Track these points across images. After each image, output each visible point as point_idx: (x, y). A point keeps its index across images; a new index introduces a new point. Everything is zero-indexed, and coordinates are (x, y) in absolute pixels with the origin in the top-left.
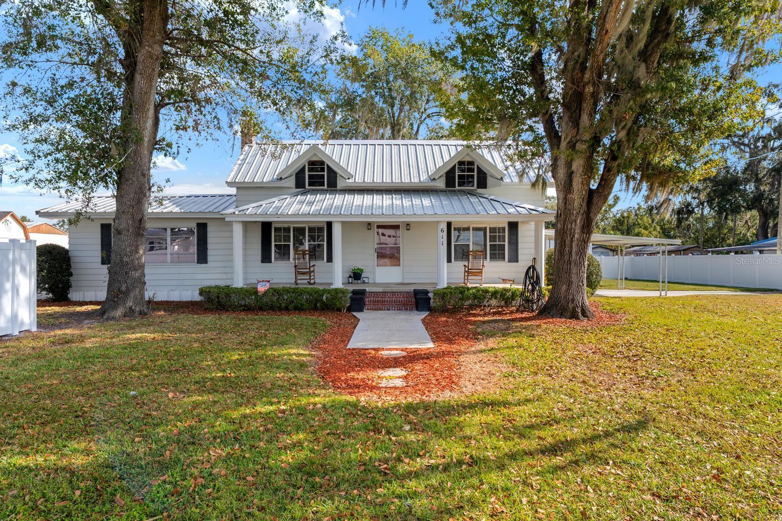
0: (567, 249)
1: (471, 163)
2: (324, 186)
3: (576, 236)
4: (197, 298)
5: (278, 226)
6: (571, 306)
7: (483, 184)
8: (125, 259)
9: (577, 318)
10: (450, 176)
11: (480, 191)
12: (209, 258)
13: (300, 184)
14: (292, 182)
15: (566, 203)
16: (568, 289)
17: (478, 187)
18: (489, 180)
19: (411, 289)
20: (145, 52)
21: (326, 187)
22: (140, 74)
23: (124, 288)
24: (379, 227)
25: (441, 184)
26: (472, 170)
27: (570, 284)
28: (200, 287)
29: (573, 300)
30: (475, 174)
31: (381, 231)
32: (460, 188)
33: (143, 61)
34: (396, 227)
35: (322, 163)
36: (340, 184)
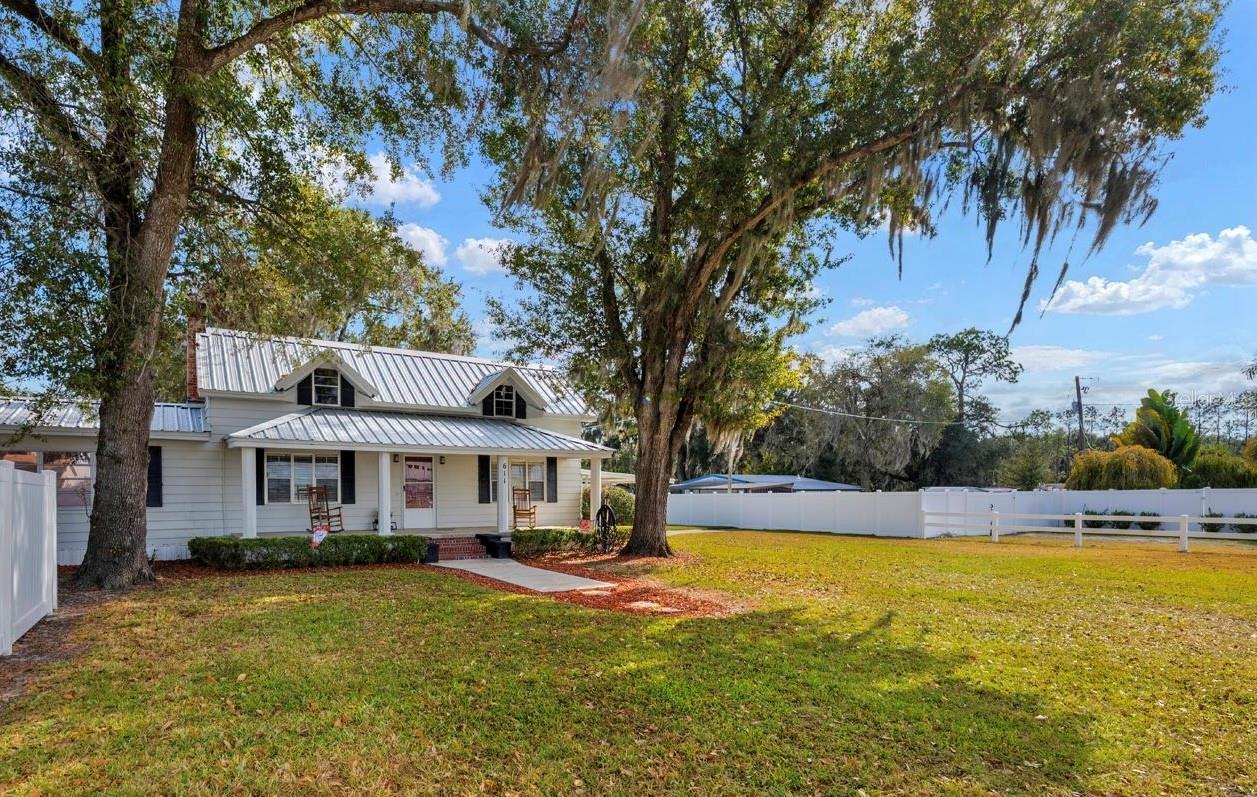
0: (653, 489)
1: (509, 389)
2: (336, 403)
3: (661, 476)
4: (186, 554)
5: (271, 453)
6: (658, 545)
7: (522, 414)
8: (129, 500)
9: (665, 557)
10: (487, 403)
11: (519, 421)
12: (165, 499)
13: (303, 397)
14: (293, 396)
15: (652, 443)
16: (654, 528)
17: (517, 417)
18: (529, 409)
19: (472, 534)
20: (167, 202)
21: (339, 404)
22: (157, 232)
23: (128, 543)
24: (407, 459)
25: (478, 411)
26: (510, 397)
27: (656, 523)
28: (189, 540)
29: (659, 539)
30: (514, 401)
31: (409, 463)
32: (498, 416)
33: (163, 214)
34: (429, 460)
35: (335, 373)
36: (360, 402)
